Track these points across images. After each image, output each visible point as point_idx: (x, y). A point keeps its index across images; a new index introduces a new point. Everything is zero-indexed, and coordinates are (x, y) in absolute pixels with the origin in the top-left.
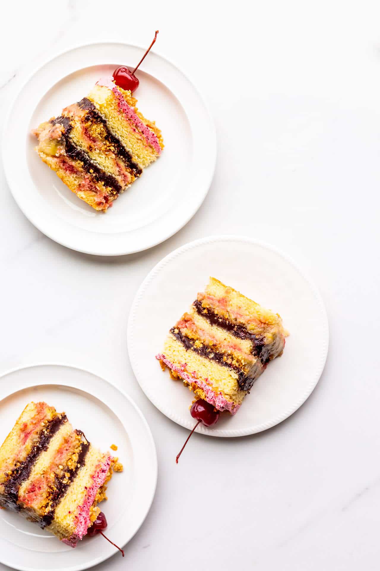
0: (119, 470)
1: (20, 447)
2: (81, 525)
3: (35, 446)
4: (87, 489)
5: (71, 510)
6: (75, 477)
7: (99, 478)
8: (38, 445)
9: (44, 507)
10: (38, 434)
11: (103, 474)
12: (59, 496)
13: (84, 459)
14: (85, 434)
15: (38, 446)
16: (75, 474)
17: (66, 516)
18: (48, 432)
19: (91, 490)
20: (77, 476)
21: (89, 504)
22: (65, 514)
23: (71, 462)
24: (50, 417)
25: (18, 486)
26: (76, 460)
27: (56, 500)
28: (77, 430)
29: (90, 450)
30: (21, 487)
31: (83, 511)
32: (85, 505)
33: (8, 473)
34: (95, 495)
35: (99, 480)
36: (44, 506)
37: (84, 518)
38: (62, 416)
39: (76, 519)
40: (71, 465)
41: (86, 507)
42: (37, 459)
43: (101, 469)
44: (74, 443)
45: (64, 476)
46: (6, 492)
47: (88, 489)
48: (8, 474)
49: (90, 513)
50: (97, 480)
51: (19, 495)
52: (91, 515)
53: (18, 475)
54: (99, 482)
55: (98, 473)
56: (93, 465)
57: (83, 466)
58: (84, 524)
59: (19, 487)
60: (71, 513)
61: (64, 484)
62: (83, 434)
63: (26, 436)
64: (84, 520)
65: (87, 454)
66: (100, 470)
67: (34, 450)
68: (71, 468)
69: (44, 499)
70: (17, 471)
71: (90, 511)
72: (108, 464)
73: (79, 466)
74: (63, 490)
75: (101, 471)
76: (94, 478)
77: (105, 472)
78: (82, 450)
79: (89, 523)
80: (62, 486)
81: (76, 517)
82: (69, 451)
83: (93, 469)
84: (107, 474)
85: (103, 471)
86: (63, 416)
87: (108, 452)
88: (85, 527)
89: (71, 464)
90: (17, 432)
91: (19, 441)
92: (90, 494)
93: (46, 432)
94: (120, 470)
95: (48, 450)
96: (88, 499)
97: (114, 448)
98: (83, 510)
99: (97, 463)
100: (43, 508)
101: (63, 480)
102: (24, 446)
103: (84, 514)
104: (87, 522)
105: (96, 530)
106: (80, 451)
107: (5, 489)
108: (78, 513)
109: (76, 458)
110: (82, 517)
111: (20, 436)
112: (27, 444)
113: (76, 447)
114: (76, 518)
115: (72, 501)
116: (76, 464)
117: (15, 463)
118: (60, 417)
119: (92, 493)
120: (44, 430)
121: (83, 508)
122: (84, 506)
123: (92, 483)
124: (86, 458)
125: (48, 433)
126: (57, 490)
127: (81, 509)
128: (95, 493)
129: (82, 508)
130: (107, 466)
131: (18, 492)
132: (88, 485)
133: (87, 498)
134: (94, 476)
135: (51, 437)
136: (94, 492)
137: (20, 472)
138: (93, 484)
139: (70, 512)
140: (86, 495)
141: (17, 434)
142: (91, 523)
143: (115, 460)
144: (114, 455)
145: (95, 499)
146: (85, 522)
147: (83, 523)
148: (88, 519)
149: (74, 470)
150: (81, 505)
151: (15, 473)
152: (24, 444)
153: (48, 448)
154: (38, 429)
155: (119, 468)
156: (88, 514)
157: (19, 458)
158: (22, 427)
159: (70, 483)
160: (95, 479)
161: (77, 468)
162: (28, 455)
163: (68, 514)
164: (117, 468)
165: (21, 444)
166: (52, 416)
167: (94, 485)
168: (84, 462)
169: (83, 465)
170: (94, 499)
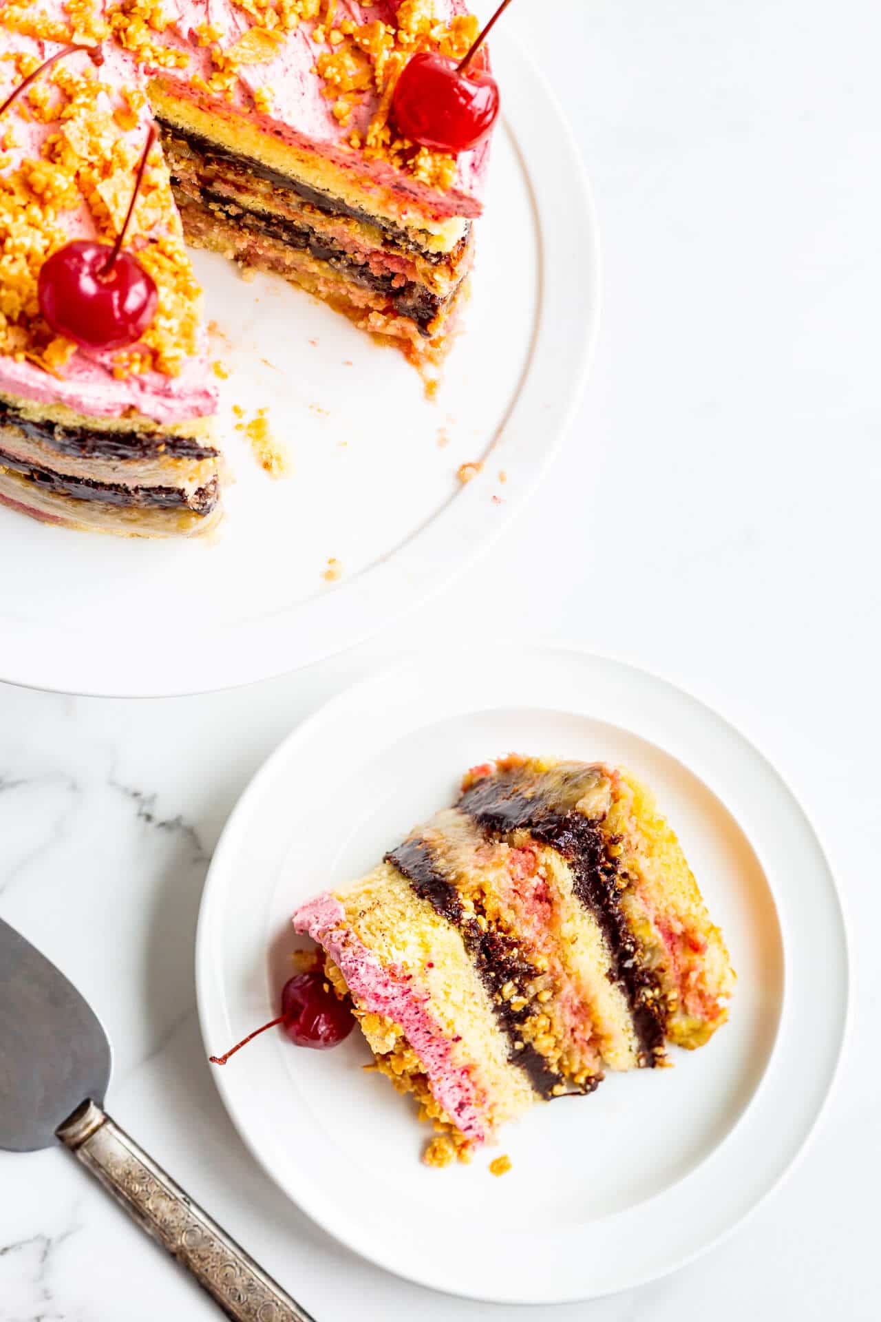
0: (434, 1151)
1: (657, 909)
2: (380, 983)
3: (636, 950)
4: (453, 1040)
5: (432, 971)
6: (500, 1022)
7: (452, 1087)
8: (636, 959)
9: (481, 899)
10: (656, 972)
11: (456, 1105)
12: (486, 957)
13: (524, 1068)
14: (578, 1097)
15: (632, 957)
16: (505, 1027)
17: (427, 951)
18: (647, 999)
19: (441, 1051)
20: (498, 1028)
21: (413, 1028)
22: (433, 950)
23: (543, 1027)
24: (678, 1023)
25: (574, 858)
26: (536, 1046)
27: (483, 943)
28: (601, 1080)
29: (531, 1094)
30: (566, 863)
31: (409, 1004)
32: (418, 1016)
33: (620, 844)
34: (423, 1054)
35: (446, 1085)
36: (484, 901)
37: (391, 997)
38: (661, 1056)
39: (402, 975)
40: (535, 1026)
41: (412, 1018)
42: (604, 938)
43: (470, 1101)
44: (577, 1057)
45: (521, 991)
46: (576, 818)
47: (451, 1043)
48: (616, 844)
49: (389, 1020)
50: (453, 1078)
51: (548, 849)
52: (382, 1020)
53: (599, 868)
54: (443, 1082)
55: (467, 1090)
56: (492, 1084)
57: (510, 1055)
58: (375, 991)
59: (568, 858)
60: (428, 969)
61: (503, 984)
62: (583, 1092)
63: (670, 935)
64: (387, 995)
65: (530, 1080)
66: (468, 1099)
67: (629, 943)
68: (530, 1021)
69: (498, 910)
70: (609, 872)
71: (394, 1023)
72: (470, 1127)
73: (519, 1045)
74: (493, 974)
75: (465, 1101)
76: (463, 1073)
77: (456, 1110)
78: (548, 1073)
79: (368, 1007)
80: (504, 976)
81: (410, 977)
82: (569, 1033)
83: (485, 1083)
84: (448, 1114)
85: (461, 1106)
86: (656, 1059)
87: (496, 1143)
88: (367, 991)
89: (539, 1026)
90: (695, 917)
91: (672, 912)
92: (435, 1043)
93: (649, 994)
94: (429, 1156)
95: (607, 981)
96: (428, 1032)
97: (499, 1166)
98: (411, 1004)
99: (491, 1099)
100: (477, 896)
101: (515, 985)
102: (652, 920)
103: (400, 1004)
104: (374, 1001)
105: (302, 1007)
106: (549, 1067)
107: (586, 819)
108: (413, 988)
109: (544, 1045)
110: (395, 995)
111: (679, 919)
112: (654, 930)
113: (565, 1058)
114: (405, 977)
115: (449, 986)
116: (526, 1040)
117: (633, 876)
118: (659, 1051)
119: (433, 1048)
120: (657, 991)
121: (417, 1007)
122: (417, 1013)
123: (457, 1061)
124: (522, 1075)
125: (644, 999)
126: (503, 957)
127: (416, 1002)
128: (427, 1059)
129: (419, 1004)
130: (467, 1125)
131: (559, 849)
132: (458, 1049)
133: (431, 1031)
134: (464, 1076)
135: (631, 1004)
136: (432, 1056)
137: (604, 878)
138: (451, 1065)
139: (431, 965)
140: (441, 1030)
141: (690, 915)
142: (365, 1011)
143: (467, 1152)
144: (480, 1156)
145: (411, 1051)
146: (377, 997)
147: (380, 990)
148: (380, 1007)
149: (518, 1027)
150: (427, 1005)
151: (609, 865)
152: (656, 923)
153: (611, 983)
154: (670, 977)
155: (439, 1155)
156: (391, 1014)
157: (634, 894)
158: (700, 937)
159: (497, 1001)
160: (458, 1073)
161: (516, 1036)
162: (628, 921)
163: (428, 961)
164: (442, 1150)
165: (663, 914)
166: (676, 1031)
167: (448, 1067)
168: (517, 1063)
169: (510, 1058)
170: (412, 1047)
